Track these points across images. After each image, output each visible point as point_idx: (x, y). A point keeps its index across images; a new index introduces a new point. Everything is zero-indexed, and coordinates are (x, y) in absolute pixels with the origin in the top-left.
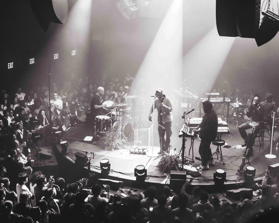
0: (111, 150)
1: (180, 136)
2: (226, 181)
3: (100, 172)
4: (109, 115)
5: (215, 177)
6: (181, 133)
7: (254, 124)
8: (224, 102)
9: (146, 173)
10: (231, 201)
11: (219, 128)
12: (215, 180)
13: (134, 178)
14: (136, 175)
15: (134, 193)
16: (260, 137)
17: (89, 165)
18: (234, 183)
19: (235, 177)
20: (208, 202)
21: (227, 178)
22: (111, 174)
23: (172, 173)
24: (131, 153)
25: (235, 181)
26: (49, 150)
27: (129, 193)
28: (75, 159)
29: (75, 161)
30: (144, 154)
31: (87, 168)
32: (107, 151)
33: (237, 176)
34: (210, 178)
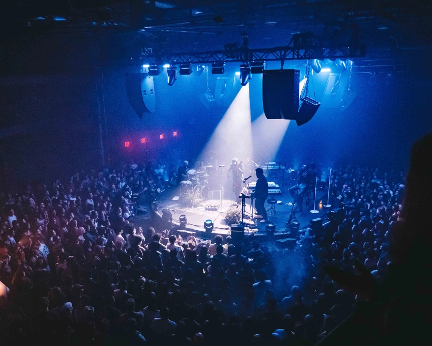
0: (191, 207)
1: (240, 197)
2: (276, 232)
3: (179, 224)
4: (191, 180)
5: (266, 229)
6: (241, 195)
7: (302, 186)
8: (279, 169)
9: (213, 226)
10: (279, 249)
11: (269, 190)
12: (267, 231)
13: (204, 230)
14: (205, 227)
15: (202, 242)
16: (306, 197)
17: (171, 219)
18: (282, 234)
19: (283, 229)
20: (260, 249)
21: (276, 230)
22: (187, 226)
23: (232, 226)
24: (206, 209)
25: (283, 232)
26: (146, 207)
27: (199, 241)
28: (163, 214)
29: (163, 216)
30: (216, 210)
31: (170, 221)
32: (188, 208)
33: (285, 228)
34: (263, 230)
